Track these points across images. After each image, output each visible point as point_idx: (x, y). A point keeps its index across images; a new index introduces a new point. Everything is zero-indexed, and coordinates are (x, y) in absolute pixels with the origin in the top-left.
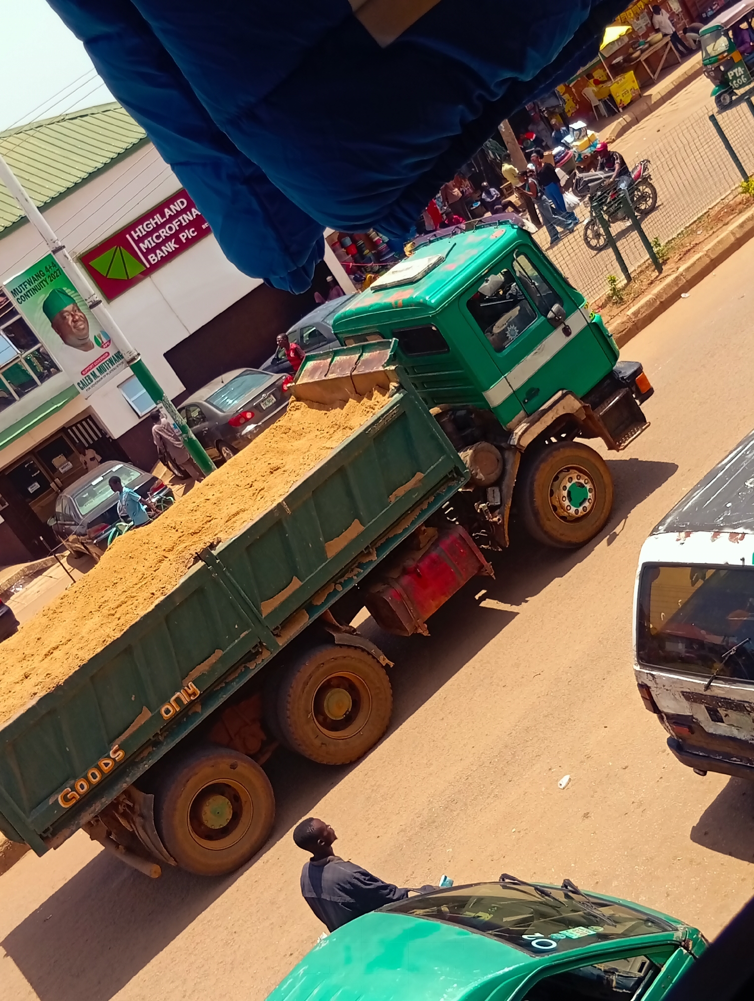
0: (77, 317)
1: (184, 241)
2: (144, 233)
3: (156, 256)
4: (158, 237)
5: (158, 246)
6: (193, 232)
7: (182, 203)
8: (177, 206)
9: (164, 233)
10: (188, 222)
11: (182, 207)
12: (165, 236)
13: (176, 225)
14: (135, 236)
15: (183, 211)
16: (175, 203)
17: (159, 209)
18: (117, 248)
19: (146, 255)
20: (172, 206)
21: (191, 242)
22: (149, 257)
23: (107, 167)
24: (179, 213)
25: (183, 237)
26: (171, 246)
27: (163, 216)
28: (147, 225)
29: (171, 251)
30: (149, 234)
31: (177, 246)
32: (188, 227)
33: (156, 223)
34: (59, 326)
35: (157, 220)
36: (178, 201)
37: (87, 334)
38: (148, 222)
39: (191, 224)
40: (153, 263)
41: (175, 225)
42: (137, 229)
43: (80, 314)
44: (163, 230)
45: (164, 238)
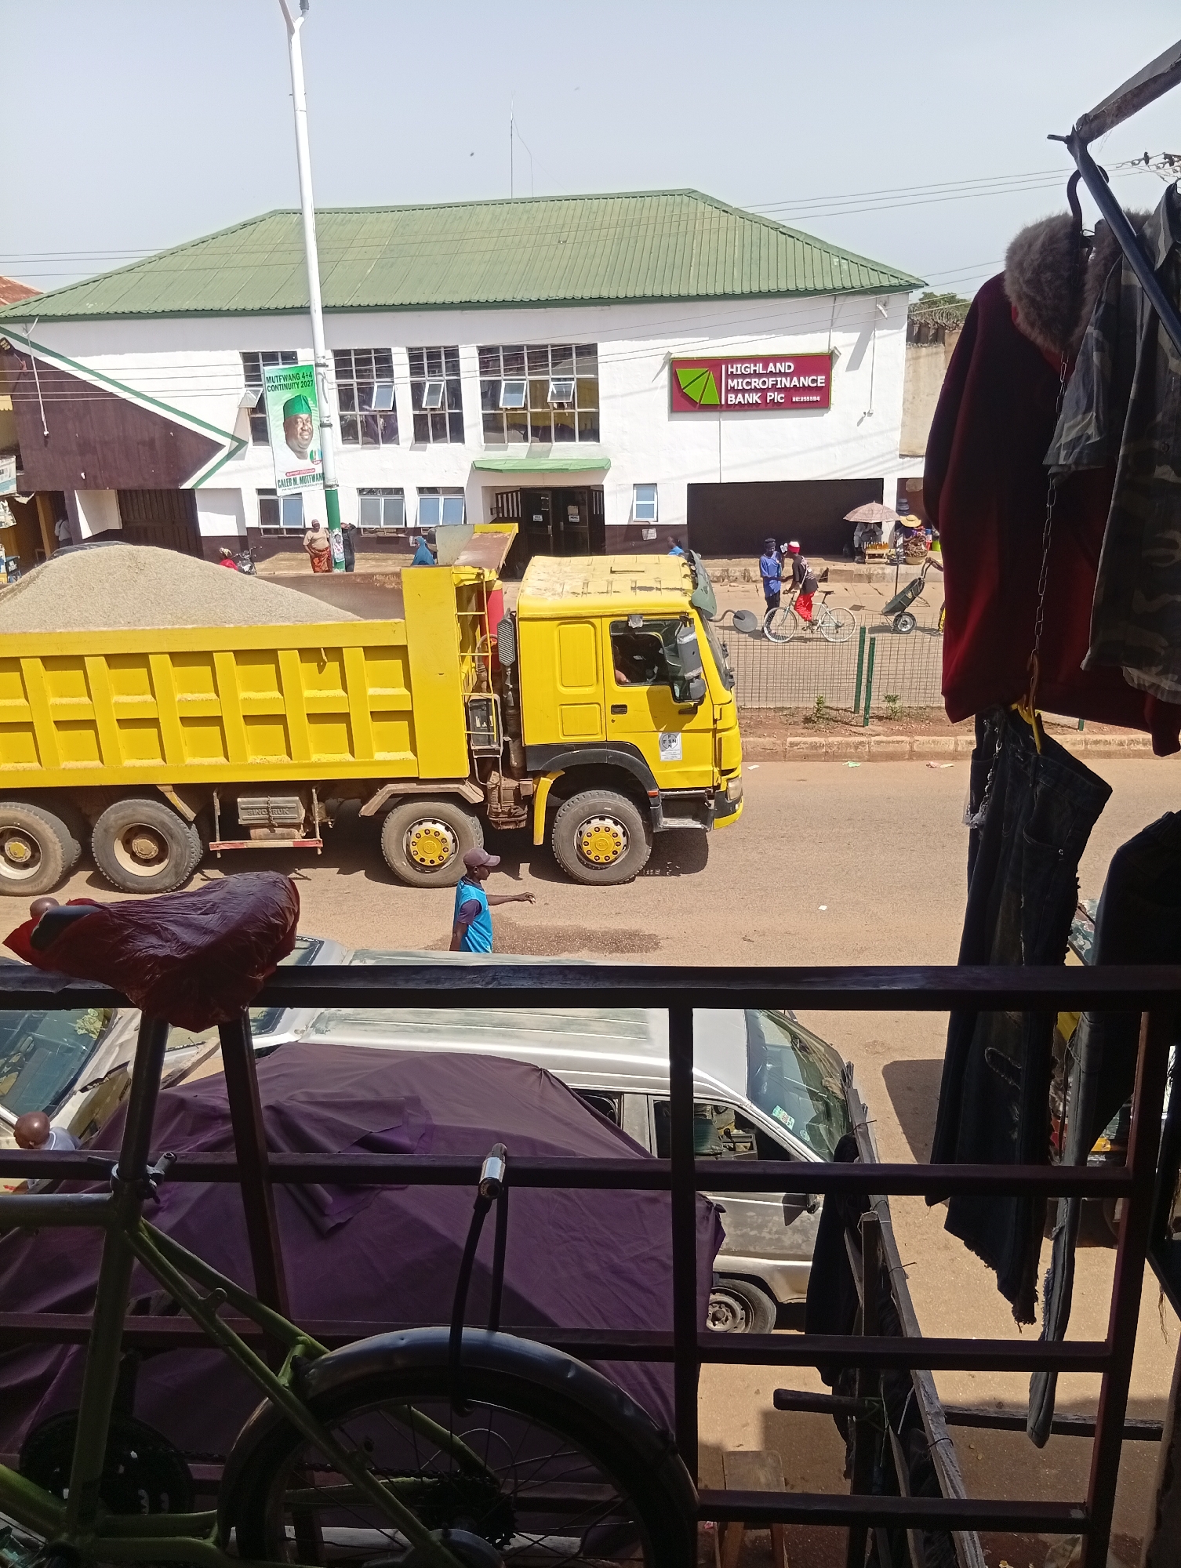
0: (306, 428)
1: (768, 401)
2: (739, 372)
3: (736, 398)
4: (749, 383)
5: (743, 391)
6: (782, 398)
7: (789, 367)
8: (782, 367)
9: (756, 383)
10: (783, 386)
11: (787, 371)
12: (755, 387)
13: (771, 383)
14: (730, 370)
15: (785, 375)
16: (783, 364)
17: (766, 360)
18: (707, 371)
19: (727, 391)
20: (778, 365)
21: (775, 406)
22: (729, 395)
23: (742, 296)
24: (781, 374)
25: (770, 396)
26: (754, 398)
27: (765, 367)
28: (747, 367)
29: (751, 402)
30: (743, 376)
31: (759, 402)
32: (780, 390)
33: (755, 371)
34: (289, 425)
35: (757, 368)
36: (787, 364)
37: (307, 445)
38: (748, 365)
39: (785, 389)
40: (729, 403)
41: (770, 381)
42: (735, 366)
43: (309, 424)
44: (757, 380)
45: (753, 388)
